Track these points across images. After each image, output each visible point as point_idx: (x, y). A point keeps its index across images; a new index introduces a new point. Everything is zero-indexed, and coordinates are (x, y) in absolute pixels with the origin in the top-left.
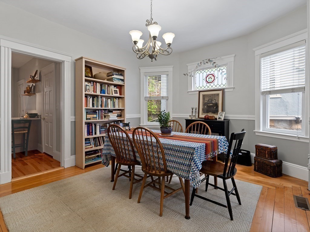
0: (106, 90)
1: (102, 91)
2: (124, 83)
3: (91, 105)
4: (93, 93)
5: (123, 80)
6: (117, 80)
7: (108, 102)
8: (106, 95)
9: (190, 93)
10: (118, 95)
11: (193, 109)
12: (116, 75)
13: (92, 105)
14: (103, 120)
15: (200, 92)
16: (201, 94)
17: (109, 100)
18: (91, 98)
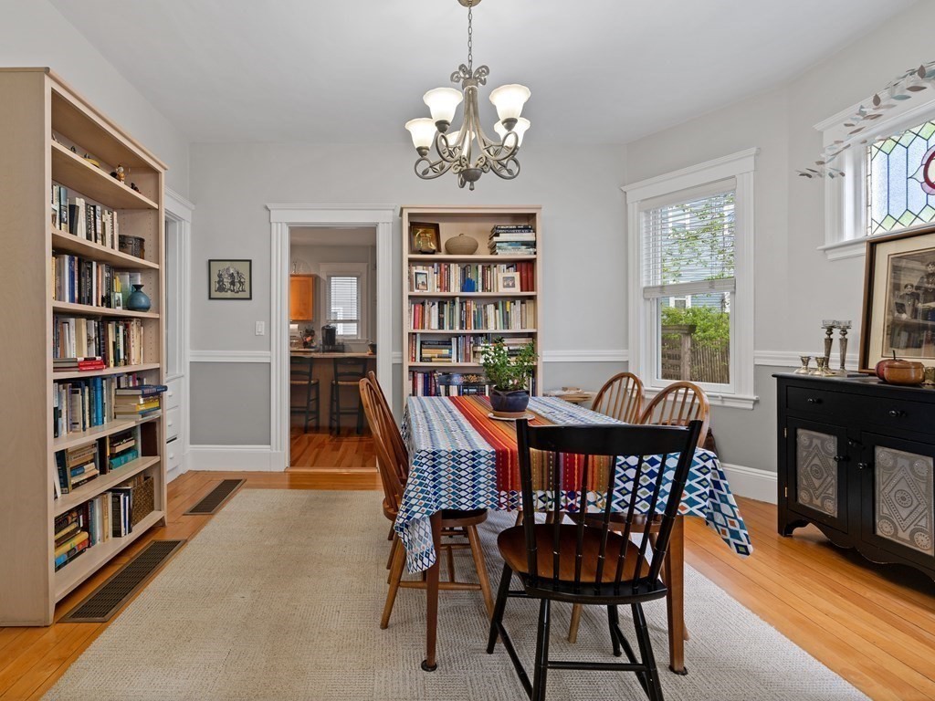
0: (480, 279)
1: (467, 285)
2: (535, 253)
3: (435, 324)
4: (438, 292)
5: (533, 244)
6: (510, 247)
7: (486, 312)
8: (480, 293)
9: (832, 255)
10: (516, 291)
11: (830, 330)
12: (508, 231)
13: (439, 324)
14: (471, 364)
15: (873, 245)
16: (883, 252)
17: (491, 308)
18: (434, 304)
